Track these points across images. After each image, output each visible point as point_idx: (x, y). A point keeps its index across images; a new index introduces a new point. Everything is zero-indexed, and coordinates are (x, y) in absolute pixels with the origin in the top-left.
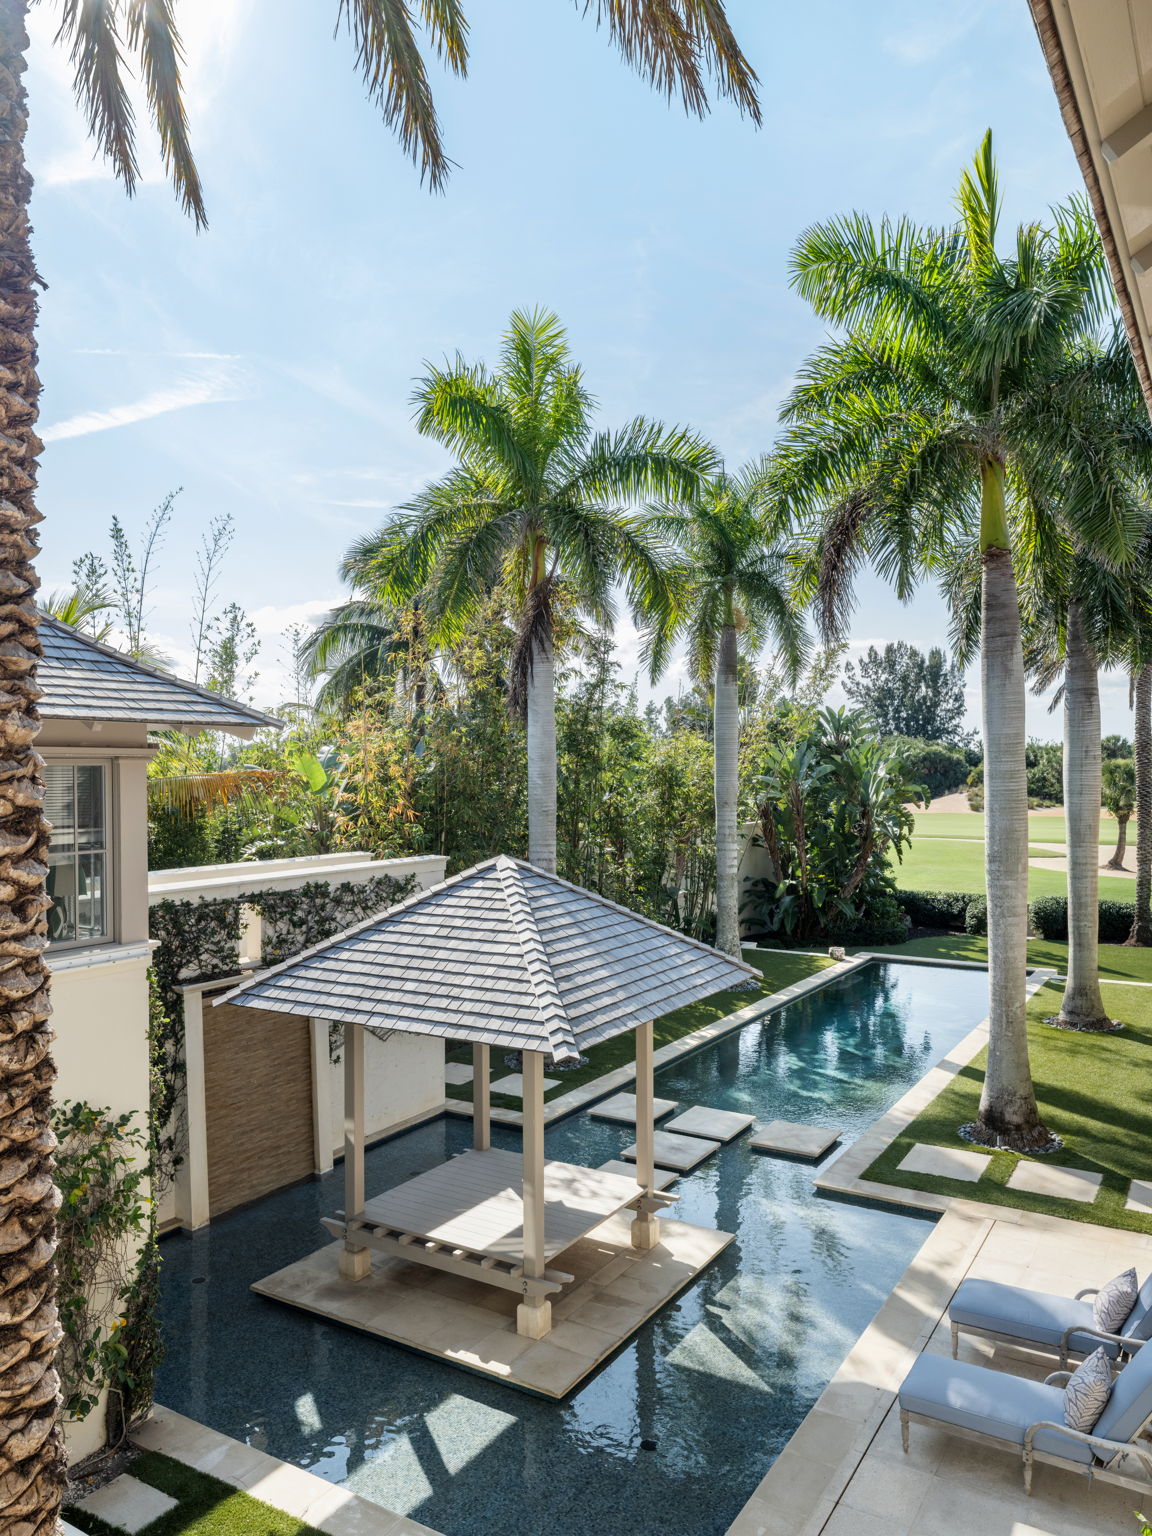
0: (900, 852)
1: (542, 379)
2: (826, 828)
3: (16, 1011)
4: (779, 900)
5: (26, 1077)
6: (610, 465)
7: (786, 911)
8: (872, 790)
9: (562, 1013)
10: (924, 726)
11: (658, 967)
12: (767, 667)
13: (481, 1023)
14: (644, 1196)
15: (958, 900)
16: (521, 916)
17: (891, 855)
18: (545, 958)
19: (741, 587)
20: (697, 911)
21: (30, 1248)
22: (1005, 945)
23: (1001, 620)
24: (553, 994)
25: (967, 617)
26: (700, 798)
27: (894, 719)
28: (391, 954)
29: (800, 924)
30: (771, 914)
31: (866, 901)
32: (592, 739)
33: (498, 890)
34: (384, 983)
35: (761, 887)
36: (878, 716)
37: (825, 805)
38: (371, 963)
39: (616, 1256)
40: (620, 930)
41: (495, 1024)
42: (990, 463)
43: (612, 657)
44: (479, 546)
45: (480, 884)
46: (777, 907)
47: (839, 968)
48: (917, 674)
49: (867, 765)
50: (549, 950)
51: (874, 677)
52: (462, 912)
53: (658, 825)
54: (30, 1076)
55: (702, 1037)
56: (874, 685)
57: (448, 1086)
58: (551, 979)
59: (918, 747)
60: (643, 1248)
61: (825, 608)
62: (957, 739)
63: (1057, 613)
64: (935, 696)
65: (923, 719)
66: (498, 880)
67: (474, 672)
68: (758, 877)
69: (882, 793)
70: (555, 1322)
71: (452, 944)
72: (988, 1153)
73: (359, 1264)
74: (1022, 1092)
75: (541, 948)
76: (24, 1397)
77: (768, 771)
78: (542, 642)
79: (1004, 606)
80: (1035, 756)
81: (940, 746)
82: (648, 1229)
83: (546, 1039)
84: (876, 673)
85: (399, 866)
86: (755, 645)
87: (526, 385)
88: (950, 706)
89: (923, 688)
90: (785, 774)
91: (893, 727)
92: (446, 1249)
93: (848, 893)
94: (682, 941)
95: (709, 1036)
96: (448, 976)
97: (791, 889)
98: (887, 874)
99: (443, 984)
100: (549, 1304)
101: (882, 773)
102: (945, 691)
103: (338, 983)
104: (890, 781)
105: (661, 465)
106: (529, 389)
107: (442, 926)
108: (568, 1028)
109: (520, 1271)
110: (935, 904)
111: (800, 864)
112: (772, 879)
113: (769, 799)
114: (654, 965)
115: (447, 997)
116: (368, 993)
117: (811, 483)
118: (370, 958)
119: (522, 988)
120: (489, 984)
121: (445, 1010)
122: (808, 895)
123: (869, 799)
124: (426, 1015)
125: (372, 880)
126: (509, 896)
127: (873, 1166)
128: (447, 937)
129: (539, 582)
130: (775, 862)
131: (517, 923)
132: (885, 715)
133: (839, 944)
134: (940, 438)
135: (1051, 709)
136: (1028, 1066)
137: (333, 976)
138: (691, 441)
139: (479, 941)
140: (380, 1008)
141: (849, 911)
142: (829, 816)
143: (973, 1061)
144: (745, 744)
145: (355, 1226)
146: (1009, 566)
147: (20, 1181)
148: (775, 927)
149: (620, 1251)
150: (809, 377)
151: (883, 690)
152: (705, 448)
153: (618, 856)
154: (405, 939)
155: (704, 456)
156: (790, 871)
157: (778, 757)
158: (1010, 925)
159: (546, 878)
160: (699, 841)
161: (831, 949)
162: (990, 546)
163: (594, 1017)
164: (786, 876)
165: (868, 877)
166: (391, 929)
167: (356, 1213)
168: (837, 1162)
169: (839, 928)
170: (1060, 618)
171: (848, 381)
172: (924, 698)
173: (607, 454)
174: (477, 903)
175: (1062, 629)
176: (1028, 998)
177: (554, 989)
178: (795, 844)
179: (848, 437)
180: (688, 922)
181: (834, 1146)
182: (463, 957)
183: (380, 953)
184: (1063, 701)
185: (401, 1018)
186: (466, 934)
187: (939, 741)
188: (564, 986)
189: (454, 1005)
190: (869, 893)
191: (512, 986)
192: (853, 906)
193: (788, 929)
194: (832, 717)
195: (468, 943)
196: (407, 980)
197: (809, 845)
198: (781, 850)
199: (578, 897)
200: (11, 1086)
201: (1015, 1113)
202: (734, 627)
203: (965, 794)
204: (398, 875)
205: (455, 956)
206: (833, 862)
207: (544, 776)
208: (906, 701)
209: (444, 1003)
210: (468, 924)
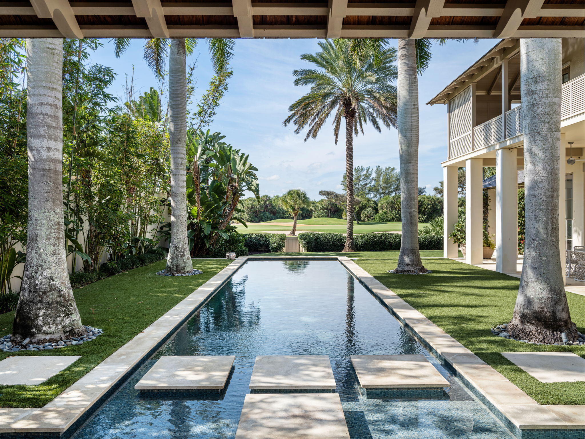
141: (225, 236)
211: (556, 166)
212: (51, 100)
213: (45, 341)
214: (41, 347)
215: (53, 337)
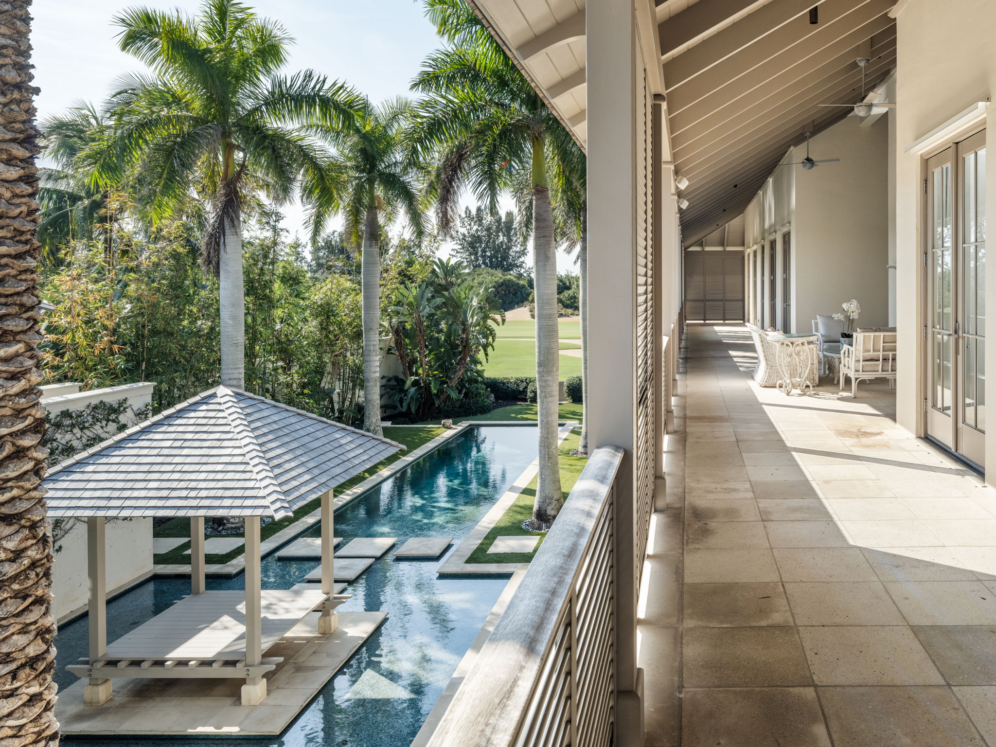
0: (486, 355)
1: (233, 32)
2: (438, 339)
3: (38, 527)
4: (407, 390)
5: (43, 562)
6: (287, 99)
7: (412, 397)
8: (469, 315)
9: (278, 489)
10: (501, 262)
11: (339, 451)
12: (398, 234)
13: (217, 503)
14: (328, 600)
15: (523, 382)
16: (241, 428)
17: (481, 356)
18: (261, 455)
19: (381, 181)
20: (347, 403)
21: (47, 651)
22: (546, 414)
23: (543, 228)
24: (270, 477)
25: (526, 214)
26: (350, 324)
27: (482, 256)
28: (133, 464)
29: (422, 406)
30: (401, 401)
31: (466, 387)
32: (268, 285)
33: (220, 411)
34: (129, 485)
35: (393, 383)
36: (471, 254)
37: (437, 324)
38: (116, 472)
39: (308, 642)
40: (311, 429)
41: (227, 503)
42: (537, 138)
43: (281, 225)
44: (183, 148)
45: (204, 407)
46: (406, 395)
47: (448, 433)
48: (497, 227)
49: (465, 298)
50: (264, 449)
51: (468, 227)
52: (191, 429)
53: (318, 345)
54: (45, 560)
55: (355, 493)
56: (469, 233)
57: (155, 556)
58: (268, 468)
59: (499, 276)
60: (327, 634)
61: (443, 216)
62: (522, 271)
63: (576, 213)
64: (509, 242)
65: (501, 257)
66: (220, 404)
67: (172, 238)
68: (391, 375)
69: (476, 317)
70: (269, 692)
71: (185, 452)
72: (538, 535)
73: (103, 693)
74: (556, 497)
75: (258, 448)
76: (44, 730)
77: (399, 303)
78: (232, 221)
79: (545, 220)
80: (570, 283)
81: (512, 275)
82: (330, 620)
83: (268, 507)
84: (470, 225)
85: (109, 393)
86: (390, 219)
87: (220, 33)
88: (518, 249)
89: (501, 237)
90: (410, 304)
91: (481, 262)
92: (182, 663)
93: (454, 383)
94: (353, 432)
95: (360, 492)
96: (185, 474)
97: (415, 383)
98: (479, 367)
99: (182, 480)
100: (265, 680)
101: (475, 303)
102: (515, 239)
103: (86, 489)
104: (481, 308)
105: (326, 104)
106: (223, 39)
107: (175, 440)
108: (283, 498)
109: (243, 663)
110: (509, 385)
111: (422, 365)
112: (402, 376)
113: (401, 322)
114: (336, 450)
115: (186, 489)
116: (116, 494)
117: (432, 137)
118: (114, 468)
119: (247, 476)
120: (220, 476)
121: (186, 498)
122: (427, 386)
123: (467, 321)
124: (170, 503)
125: (88, 406)
126: (229, 415)
127: (472, 555)
128: (181, 448)
129: (230, 177)
130: (404, 364)
131: (238, 433)
132: (476, 254)
133: (448, 417)
134: (509, 125)
135: (575, 262)
136: (559, 482)
137: (82, 485)
138: (348, 90)
139: (208, 447)
140: (128, 503)
141: (454, 395)
142: (441, 331)
143: (530, 483)
144: (382, 285)
145: (99, 665)
146: (547, 198)
147: (41, 617)
148: (404, 409)
149: (309, 640)
150: (431, 67)
151: (474, 236)
152: (358, 96)
153: (286, 369)
154: (145, 452)
155: (357, 101)
156: (414, 370)
157: (406, 293)
158: (550, 402)
159: (255, 399)
160: (348, 354)
161: (443, 421)
162: (537, 186)
163: (300, 489)
164: (412, 374)
165: (466, 371)
166: (130, 445)
167: (100, 655)
168: (451, 556)
169: (448, 406)
170: (577, 216)
171: (454, 73)
172: (502, 243)
173: (284, 91)
174: (204, 421)
175: (579, 222)
176: (560, 442)
177: (271, 475)
178: (418, 351)
179: (454, 111)
180: (341, 412)
181: (449, 547)
182: (197, 459)
183: (122, 464)
184: (579, 261)
185: (147, 508)
186: (196, 444)
187: (512, 272)
188: (277, 471)
189: (193, 494)
190: (467, 381)
191: (238, 476)
192: (457, 391)
193: (413, 410)
194: (442, 265)
195: (199, 450)
196: (150, 480)
197: (427, 352)
198: (407, 355)
199: (279, 410)
200: (36, 567)
201: (552, 509)
202: (376, 208)
203: (528, 307)
204: (113, 400)
205: (189, 460)
206: (444, 362)
207: (234, 318)
208: (490, 245)
209: (184, 493)
210: (197, 436)
211: (550, 419)
212: (235, 376)
213: (232, 528)
214: (229, 532)
215: (237, 525)
